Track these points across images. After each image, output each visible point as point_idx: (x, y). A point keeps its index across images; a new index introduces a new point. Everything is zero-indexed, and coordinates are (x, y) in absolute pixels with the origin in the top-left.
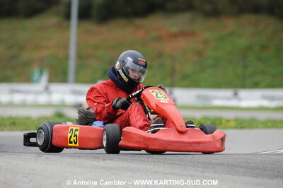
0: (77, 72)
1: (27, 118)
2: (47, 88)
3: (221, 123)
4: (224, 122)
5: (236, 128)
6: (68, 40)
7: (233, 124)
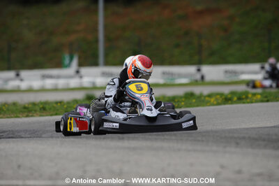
0: (106, 55)
1: (57, 103)
2: (78, 72)
3: (247, 97)
4: (250, 96)
5: (262, 101)
6: (96, 24)
7: (259, 97)
